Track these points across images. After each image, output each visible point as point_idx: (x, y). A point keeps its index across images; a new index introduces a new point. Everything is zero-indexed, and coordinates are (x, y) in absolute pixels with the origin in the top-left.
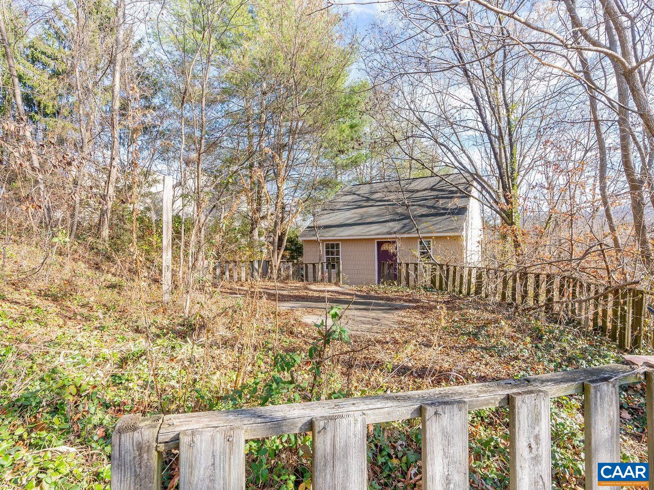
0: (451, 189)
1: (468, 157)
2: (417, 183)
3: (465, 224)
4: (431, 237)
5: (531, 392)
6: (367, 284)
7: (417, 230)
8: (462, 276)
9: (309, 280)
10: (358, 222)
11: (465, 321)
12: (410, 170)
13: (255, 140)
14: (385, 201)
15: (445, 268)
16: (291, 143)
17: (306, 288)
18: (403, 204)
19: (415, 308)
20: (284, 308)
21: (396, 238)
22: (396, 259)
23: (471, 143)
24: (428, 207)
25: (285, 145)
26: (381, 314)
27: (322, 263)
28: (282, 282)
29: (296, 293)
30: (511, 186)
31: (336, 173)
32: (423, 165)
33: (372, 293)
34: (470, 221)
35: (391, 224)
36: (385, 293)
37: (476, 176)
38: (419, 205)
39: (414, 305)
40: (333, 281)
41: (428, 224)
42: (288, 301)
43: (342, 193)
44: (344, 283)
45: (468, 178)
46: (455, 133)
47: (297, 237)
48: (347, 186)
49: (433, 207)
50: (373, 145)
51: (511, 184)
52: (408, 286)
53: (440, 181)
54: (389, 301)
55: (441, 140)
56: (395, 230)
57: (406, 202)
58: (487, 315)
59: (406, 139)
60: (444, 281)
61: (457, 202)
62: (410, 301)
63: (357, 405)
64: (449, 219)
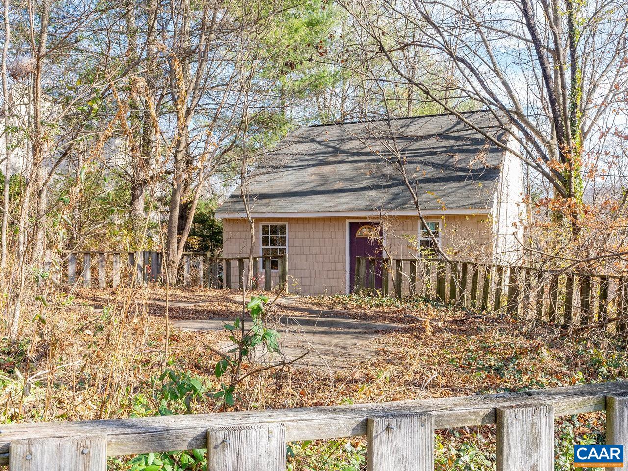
0: (475, 136)
1: (505, 84)
2: (419, 125)
3: (495, 194)
4: (438, 217)
5: (529, 406)
6: (332, 294)
7: (416, 203)
8: (487, 282)
9: (233, 287)
10: (319, 189)
11: (486, 350)
12: (410, 102)
13: (140, 41)
14: (363, 154)
15: (460, 268)
16: (202, 48)
17: (227, 300)
18: (394, 160)
19: (406, 331)
20: (186, 330)
21: (380, 217)
22: (381, 252)
23: (510, 59)
24: (436, 166)
25: (194, 52)
26: (349, 340)
27: (255, 258)
28: (184, 289)
29: (209, 306)
30: (570, 133)
31: (283, 103)
32: (427, 93)
33: (339, 308)
34: (505, 192)
35: (373, 193)
36: (360, 308)
37: (516, 117)
38: (421, 163)
39: (407, 326)
40: (274, 287)
41: (435, 194)
42: (193, 319)
43: (291, 139)
44: (291, 293)
45: (502, 120)
46: (484, 41)
47: (214, 214)
48: (300, 127)
49: (445, 166)
50: (345, 57)
51: (569, 130)
52: (400, 298)
53: (457, 123)
54: (364, 320)
55: (459, 53)
56: (379, 203)
57: (399, 156)
58: (521, 341)
59: (402, 49)
60: (458, 289)
61: (485, 159)
62: (400, 320)
63: (275, 417)
64: (469, 187)
